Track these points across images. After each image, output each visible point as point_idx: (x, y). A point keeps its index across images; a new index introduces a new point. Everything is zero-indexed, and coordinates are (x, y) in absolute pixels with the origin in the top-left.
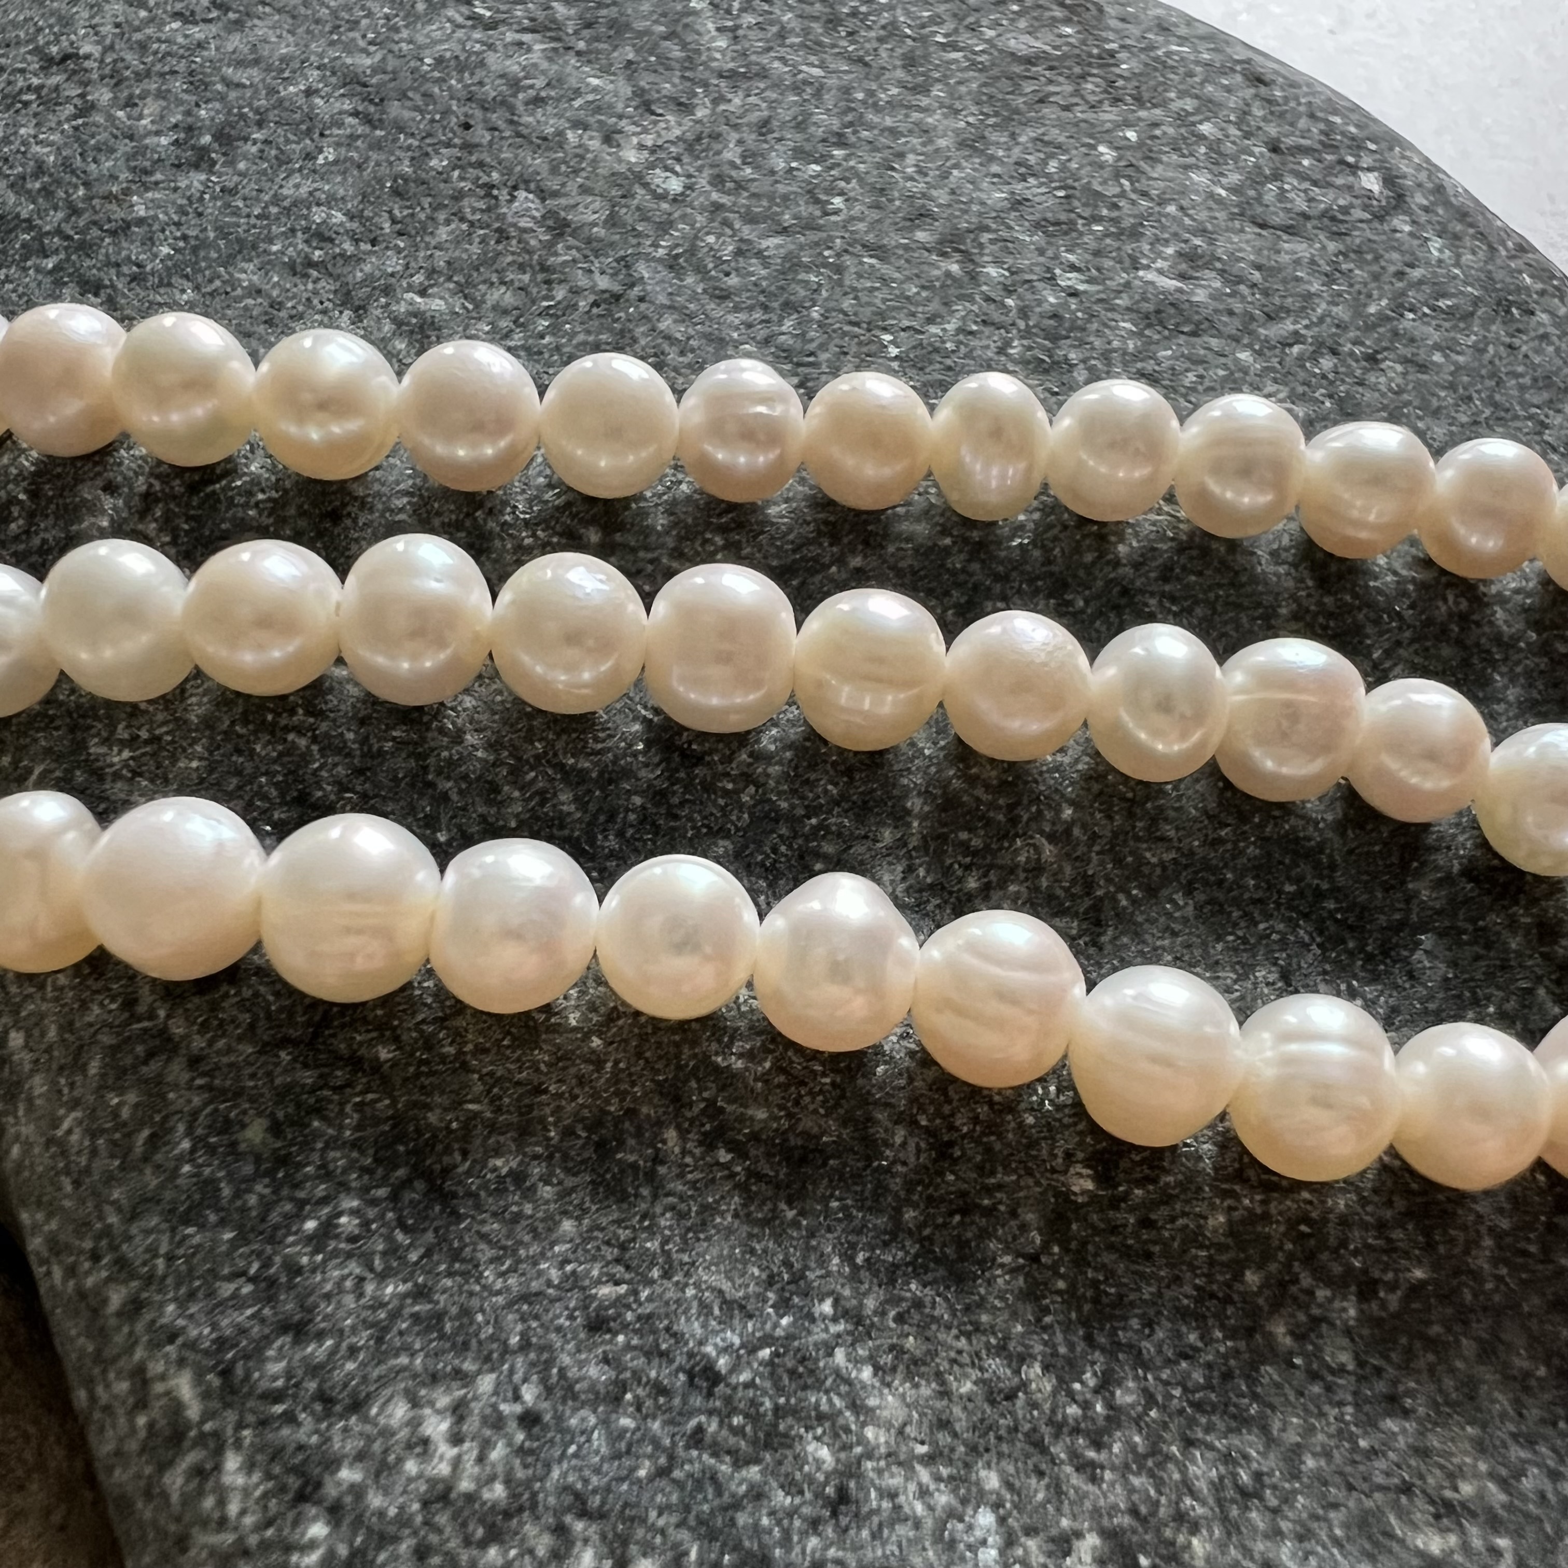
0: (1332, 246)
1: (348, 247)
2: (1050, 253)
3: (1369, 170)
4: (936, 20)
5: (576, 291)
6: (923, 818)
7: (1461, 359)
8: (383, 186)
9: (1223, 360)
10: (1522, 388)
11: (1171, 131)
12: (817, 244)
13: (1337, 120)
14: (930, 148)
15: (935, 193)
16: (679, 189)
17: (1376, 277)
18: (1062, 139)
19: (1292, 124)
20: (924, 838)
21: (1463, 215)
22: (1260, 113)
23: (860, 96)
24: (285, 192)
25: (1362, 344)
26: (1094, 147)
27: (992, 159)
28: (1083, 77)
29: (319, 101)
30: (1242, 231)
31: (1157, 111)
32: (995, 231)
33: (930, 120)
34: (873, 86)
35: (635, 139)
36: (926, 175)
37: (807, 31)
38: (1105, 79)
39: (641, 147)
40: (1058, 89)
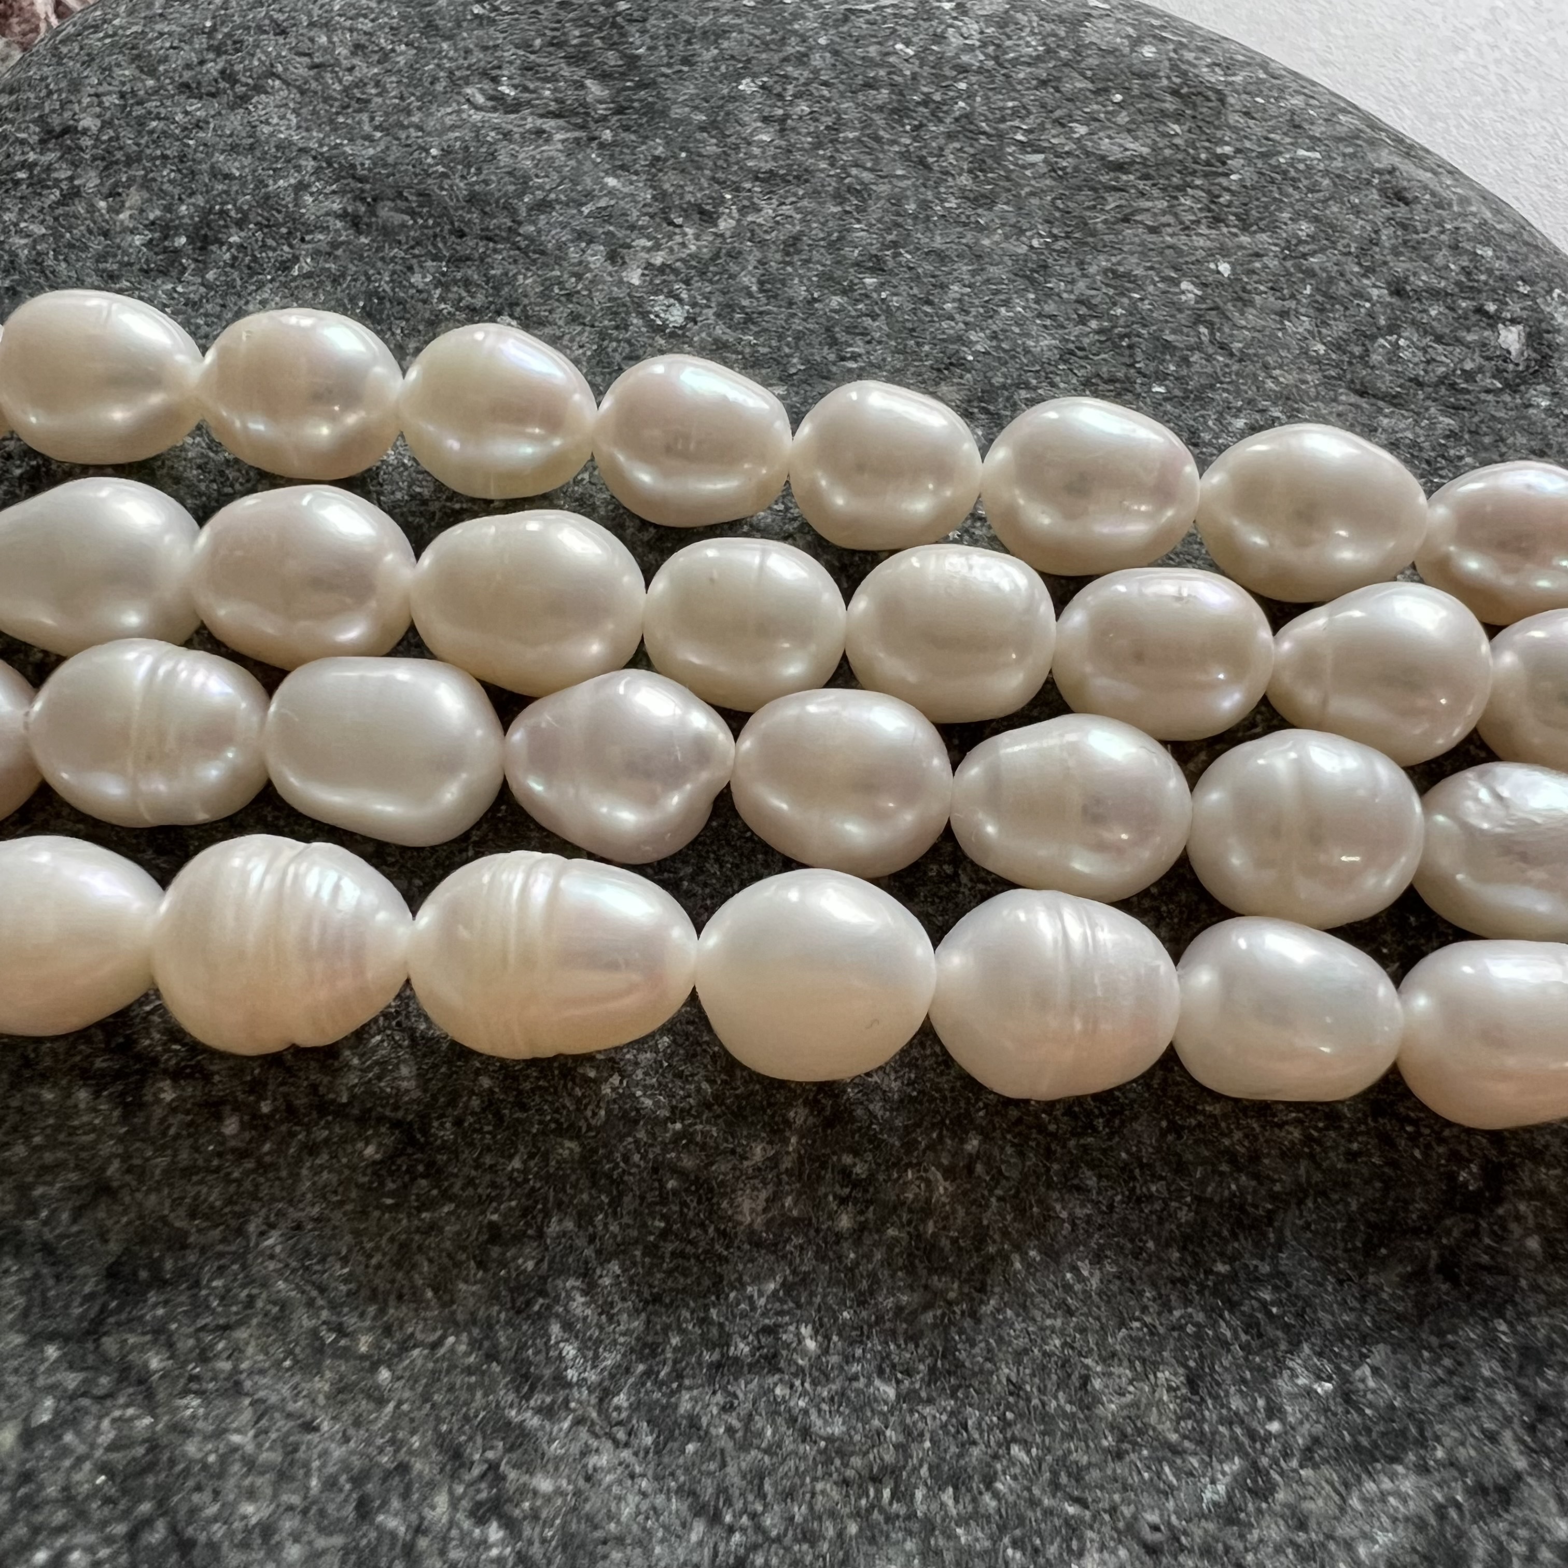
0: (1447, 422)
3: (1513, 321)
4: (1021, 112)
6: (804, 1133)
11: (1273, 263)
13: (1487, 252)
14: (979, 279)
15: (973, 336)
16: (681, 321)
18: (1139, 272)
19: (1426, 259)
20: (800, 1158)
22: (1389, 243)
23: (911, 208)
26: (1176, 283)
27: (1050, 294)
28: (1181, 189)
29: (307, 199)
30: (1335, 400)
31: (1264, 237)
32: (1035, 389)
33: (986, 242)
34: (930, 195)
35: (644, 255)
36: (967, 313)
37: (867, 124)
38: (1209, 192)
39: (649, 266)
40: (1149, 204)
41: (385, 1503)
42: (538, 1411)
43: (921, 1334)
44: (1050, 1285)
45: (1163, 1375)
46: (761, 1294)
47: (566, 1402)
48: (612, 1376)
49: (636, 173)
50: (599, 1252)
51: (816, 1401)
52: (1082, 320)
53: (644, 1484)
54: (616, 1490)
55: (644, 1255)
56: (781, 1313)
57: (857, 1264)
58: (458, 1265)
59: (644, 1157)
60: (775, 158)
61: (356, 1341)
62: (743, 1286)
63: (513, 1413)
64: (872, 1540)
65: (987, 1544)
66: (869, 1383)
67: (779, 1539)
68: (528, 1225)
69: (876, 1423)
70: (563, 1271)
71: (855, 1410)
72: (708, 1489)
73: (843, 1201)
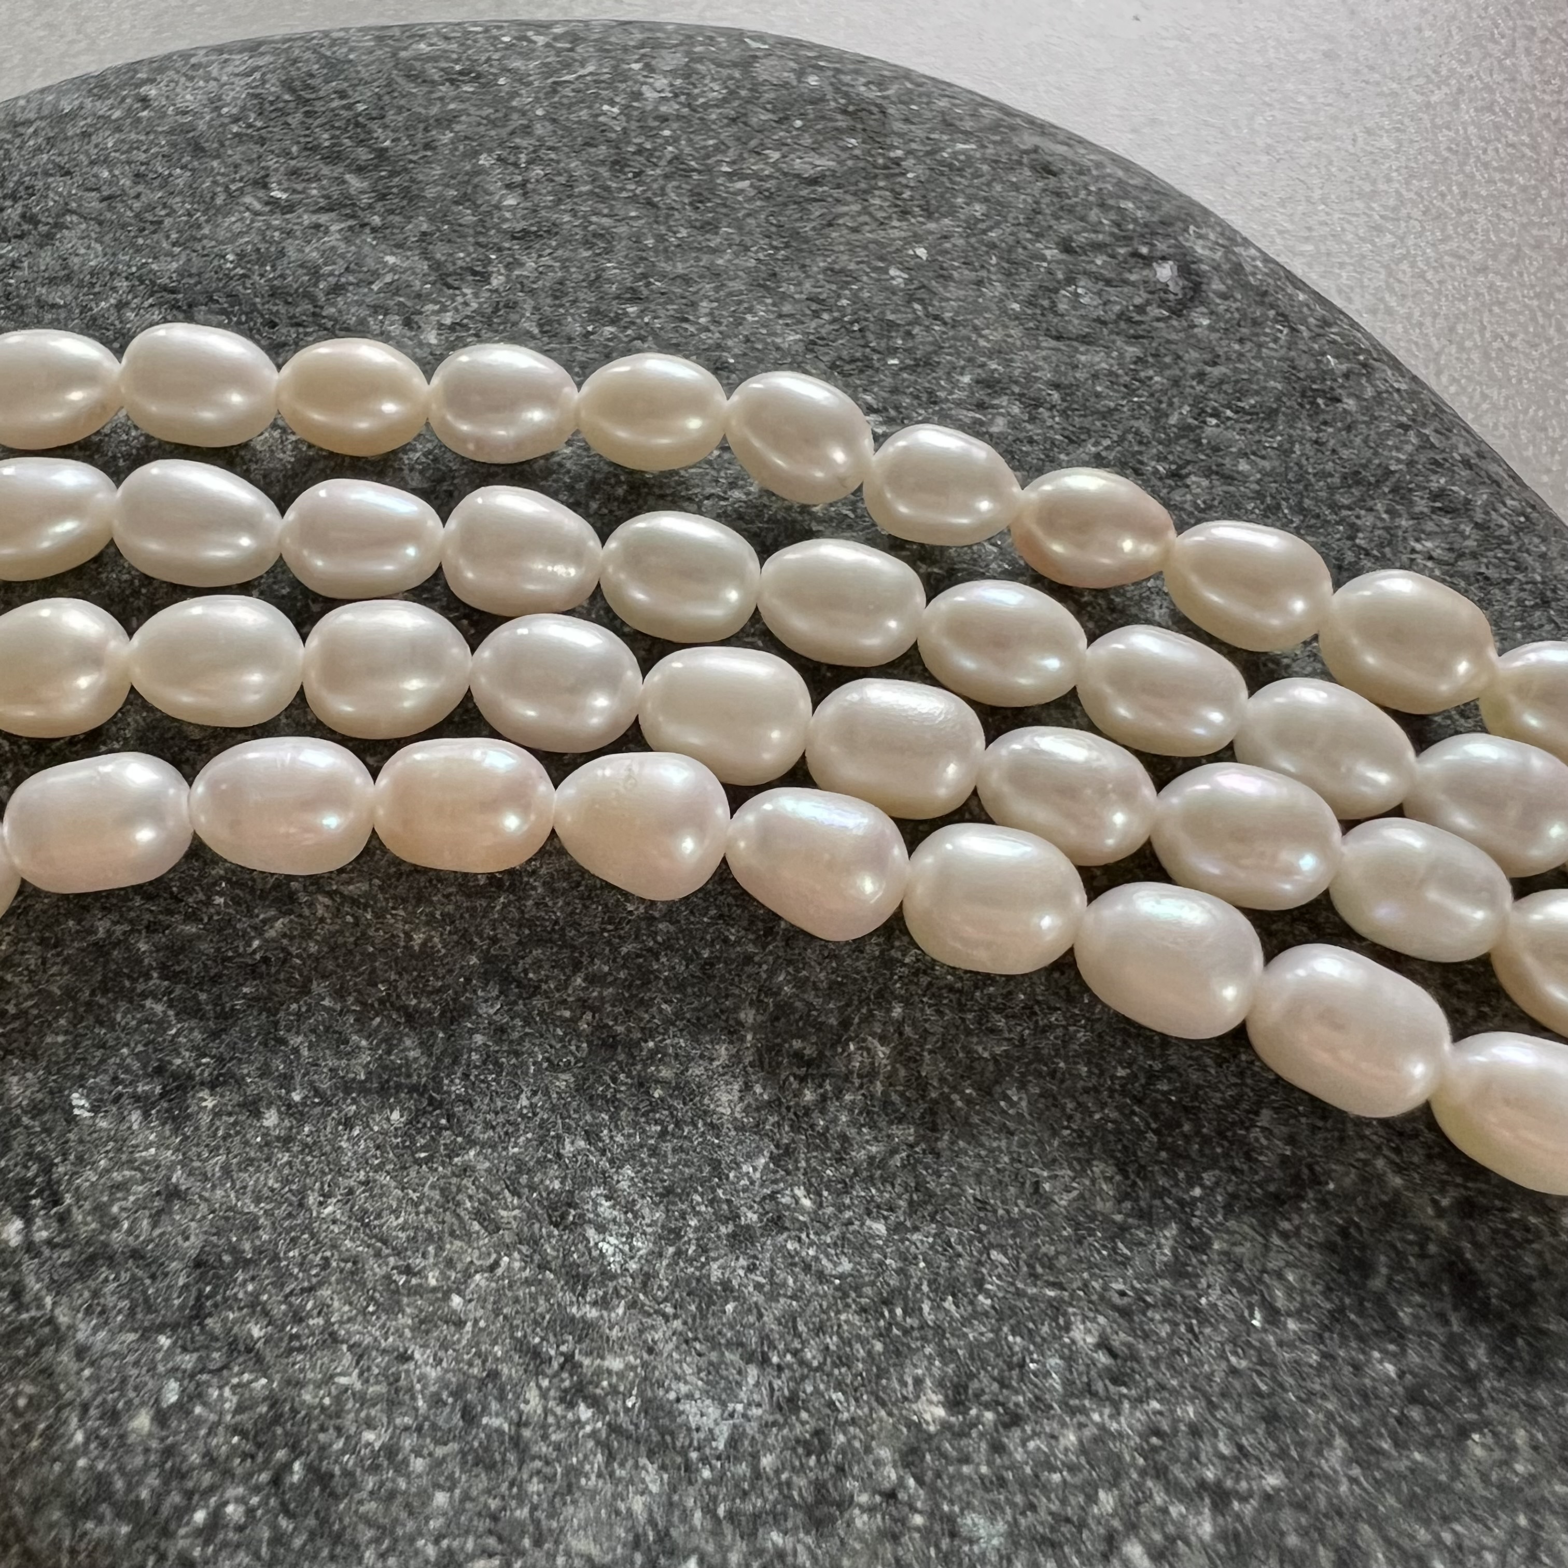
0: (1132, 351)
3: (1164, 259)
4: (721, 148)
6: (755, 1029)
7: (1266, 464)
11: (961, 242)
14: (722, 294)
17: (1176, 382)
18: (852, 266)
19: (1083, 219)
20: (758, 1051)
21: (1262, 296)
22: (1049, 211)
23: (650, 242)
25: (1165, 460)
26: (885, 271)
27: (784, 297)
30: (1038, 347)
31: (947, 221)
33: (720, 262)
34: (663, 229)
36: (720, 324)
37: (595, 177)
38: (892, 191)
39: (441, 326)
40: (846, 209)
41: (485, 1409)
42: (595, 1304)
43: (895, 1176)
44: (988, 1114)
46: (755, 1169)
47: (616, 1291)
48: (648, 1261)
50: (612, 1161)
51: (822, 1248)
52: (816, 314)
53: (697, 1345)
54: (676, 1356)
55: (650, 1156)
56: (775, 1182)
57: (827, 1128)
58: (495, 1196)
59: (629, 1075)
60: (524, 218)
61: (425, 1277)
62: (739, 1166)
63: (574, 1310)
64: (898, 1354)
65: (991, 1335)
66: (863, 1224)
67: (820, 1368)
68: (546, 1151)
69: (877, 1255)
70: (587, 1183)
71: (856, 1248)
72: (752, 1339)
73: (802, 1079)
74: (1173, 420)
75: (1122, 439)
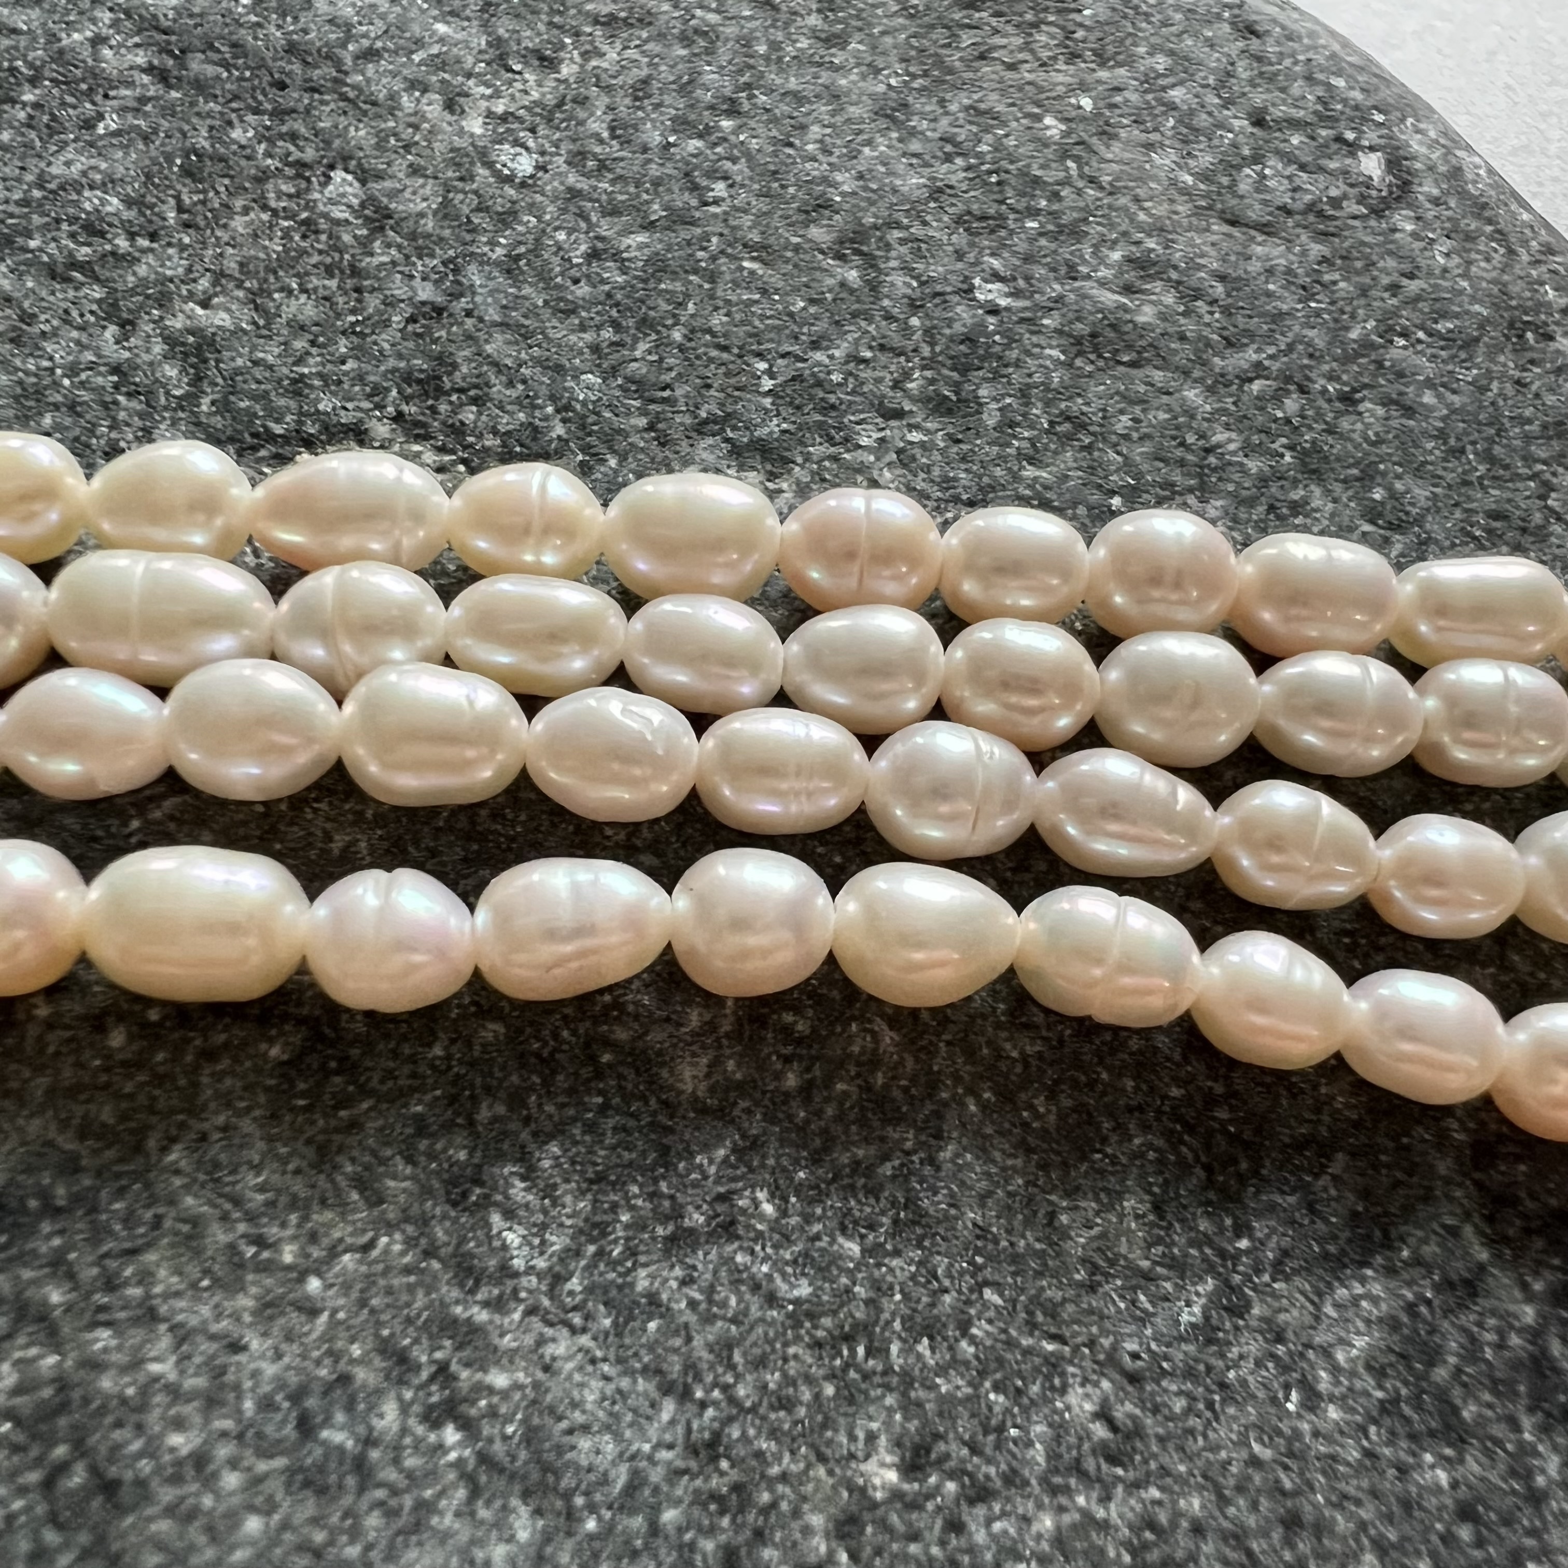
0: (1317, 249)
1: (122, 243)
2: (971, 257)
3: (1372, 149)
5: (390, 303)
7: (1457, 400)
8: (171, 163)
9: (1165, 399)
10: (1528, 438)
11: (1134, 97)
12: (689, 243)
13: (1340, 83)
14: (839, 119)
15: (839, 177)
16: (530, 170)
17: (1364, 292)
18: (1000, 108)
19: (1283, 90)
20: (739, 1020)
21: (1480, 208)
22: (1245, 75)
23: (762, 49)
24: (54, 170)
25: (1338, 379)
26: (1038, 118)
27: (913, 133)
28: (1035, 25)
29: (107, 53)
30: (1207, 230)
31: (1122, 71)
32: (907, 228)
33: (843, 82)
34: (780, 36)
35: (484, 104)
36: (831, 153)
38: (1063, 28)
39: (489, 114)
40: (1004, 41)
41: (328, 1418)
42: (486, 1304)
43: (881, 1187)
44: (1007, 1125)
45: (1129, 1204)
46: (711, 1161)
47: (515, 1291)
48: (561, 1260)
49: (468, 19)
50: (535, 1134)
51: (778, 1265)
52: (949, 158)
53: (606, 1368)
54: (577, 1377)
55: (584, 1133)
56: (734, 1179)
57: (807, 1122)
58: (383, 1162)
59: (574, 1033)
61: (279, 1252)
62: (692, 1155)
63: (460, 1309)
64: (851, 1401)
65: (969, 1390)
66: (833, 1241)
67: (753, 1409)
68: (456, 1113)
69: (844, 1280)
70: (500, 1157)
71: (820, 1269)
72: (675, 1367)
73: (787, 1060)
74: (1354, 334)
75: (1291, 347)
